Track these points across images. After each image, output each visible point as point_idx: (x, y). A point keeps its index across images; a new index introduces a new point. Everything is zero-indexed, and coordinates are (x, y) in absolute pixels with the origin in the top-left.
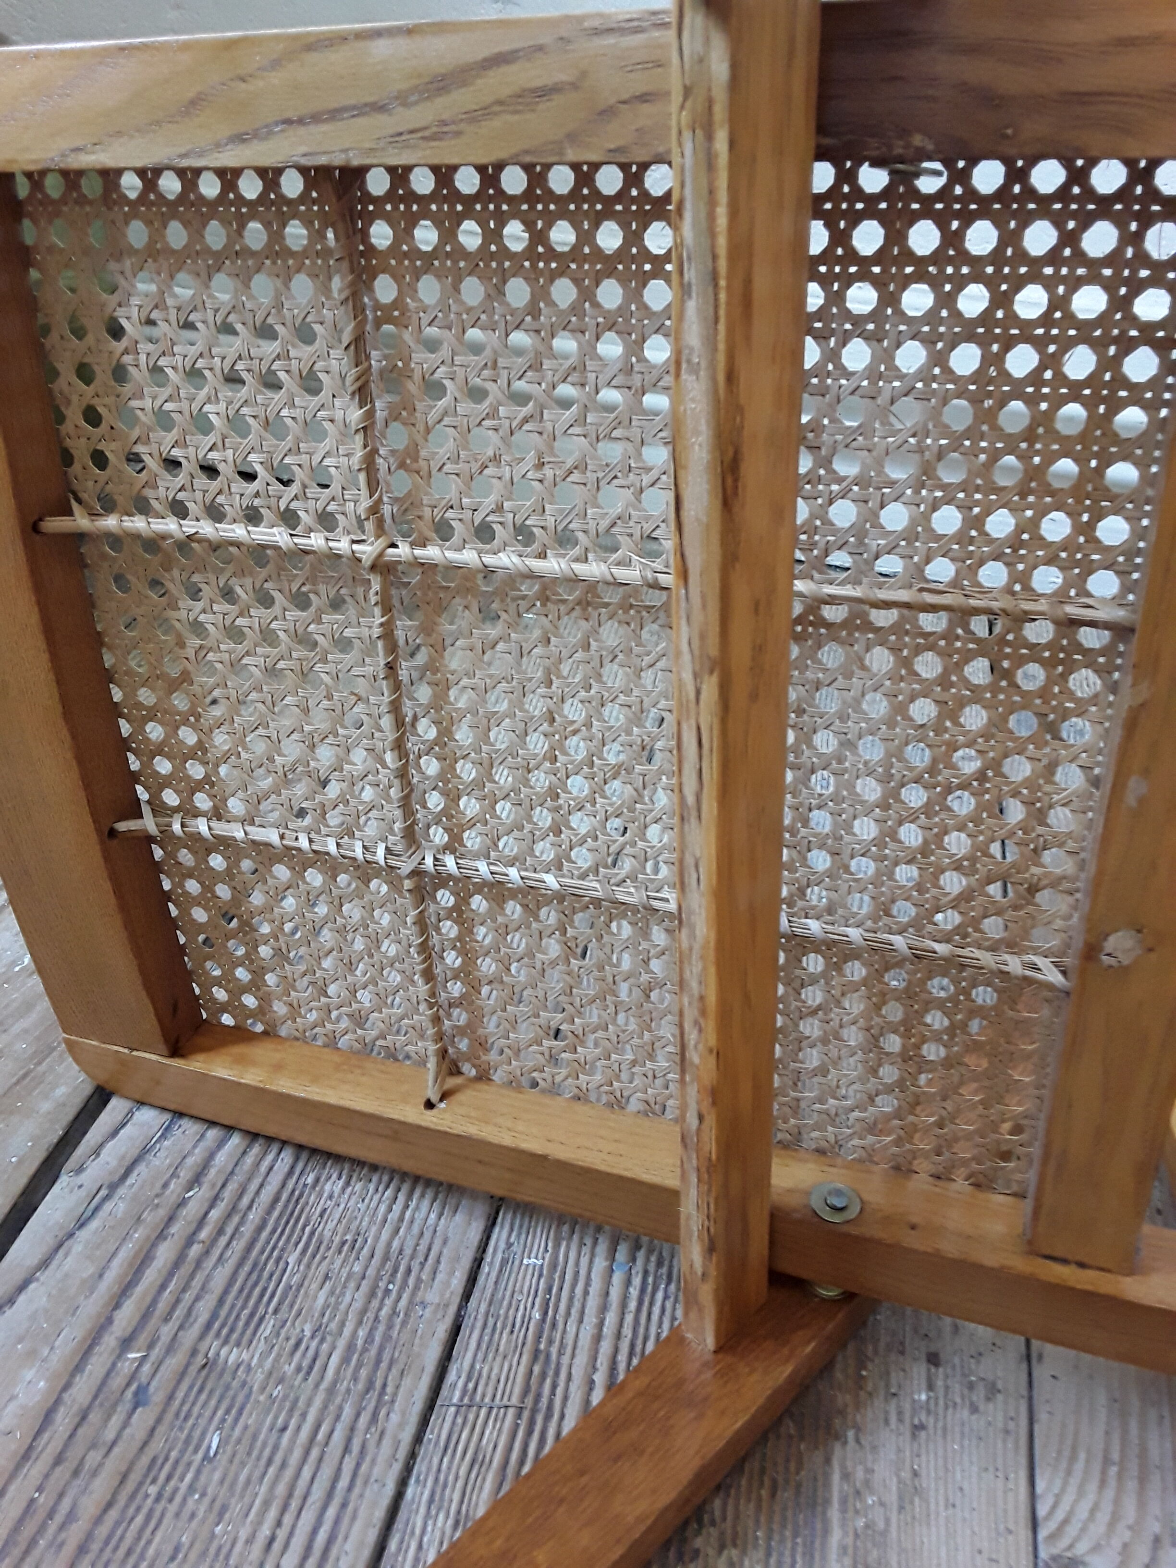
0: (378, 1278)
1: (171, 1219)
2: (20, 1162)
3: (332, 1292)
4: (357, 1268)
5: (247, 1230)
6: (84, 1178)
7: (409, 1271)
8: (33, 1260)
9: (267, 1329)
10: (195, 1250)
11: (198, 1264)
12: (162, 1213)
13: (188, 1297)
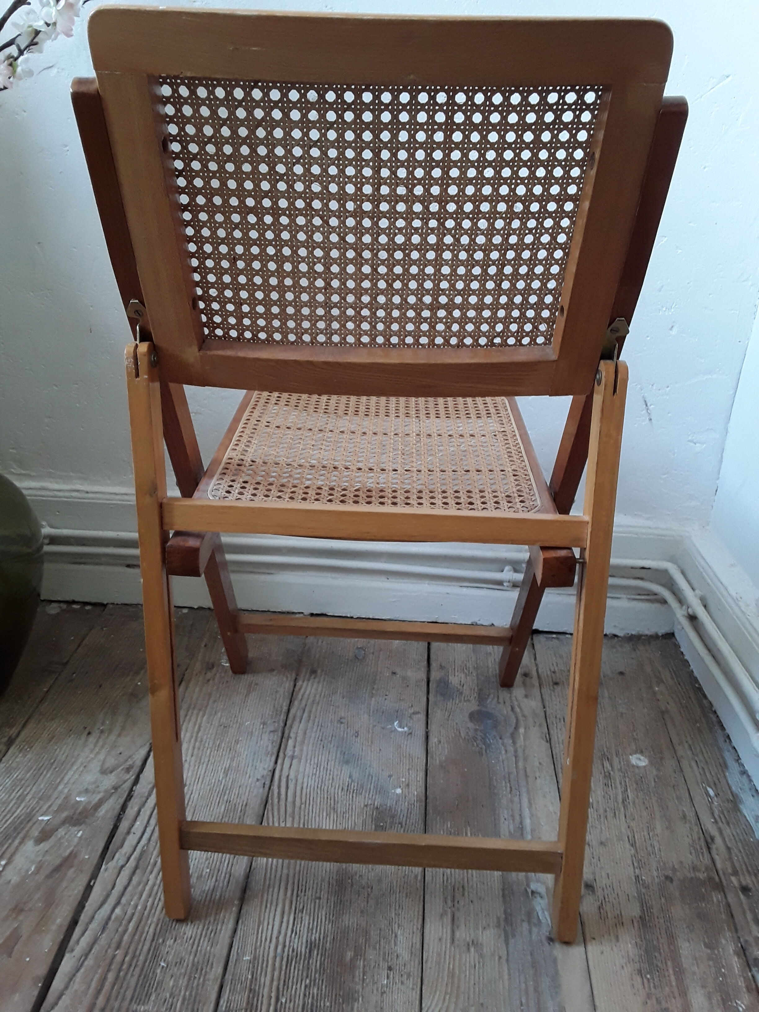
0: (191, 973)
1: (111, 964)
2: (49, 951)
3: (174, 981)
4: (183, 971)
5: (140, 963)
6: (75, 953)
7: (202, 970)
8: (61, 987)
9: (153, 998)
10: (122, 974)
11: (124, 978)
12: (108, 961)
13: (122, 991)
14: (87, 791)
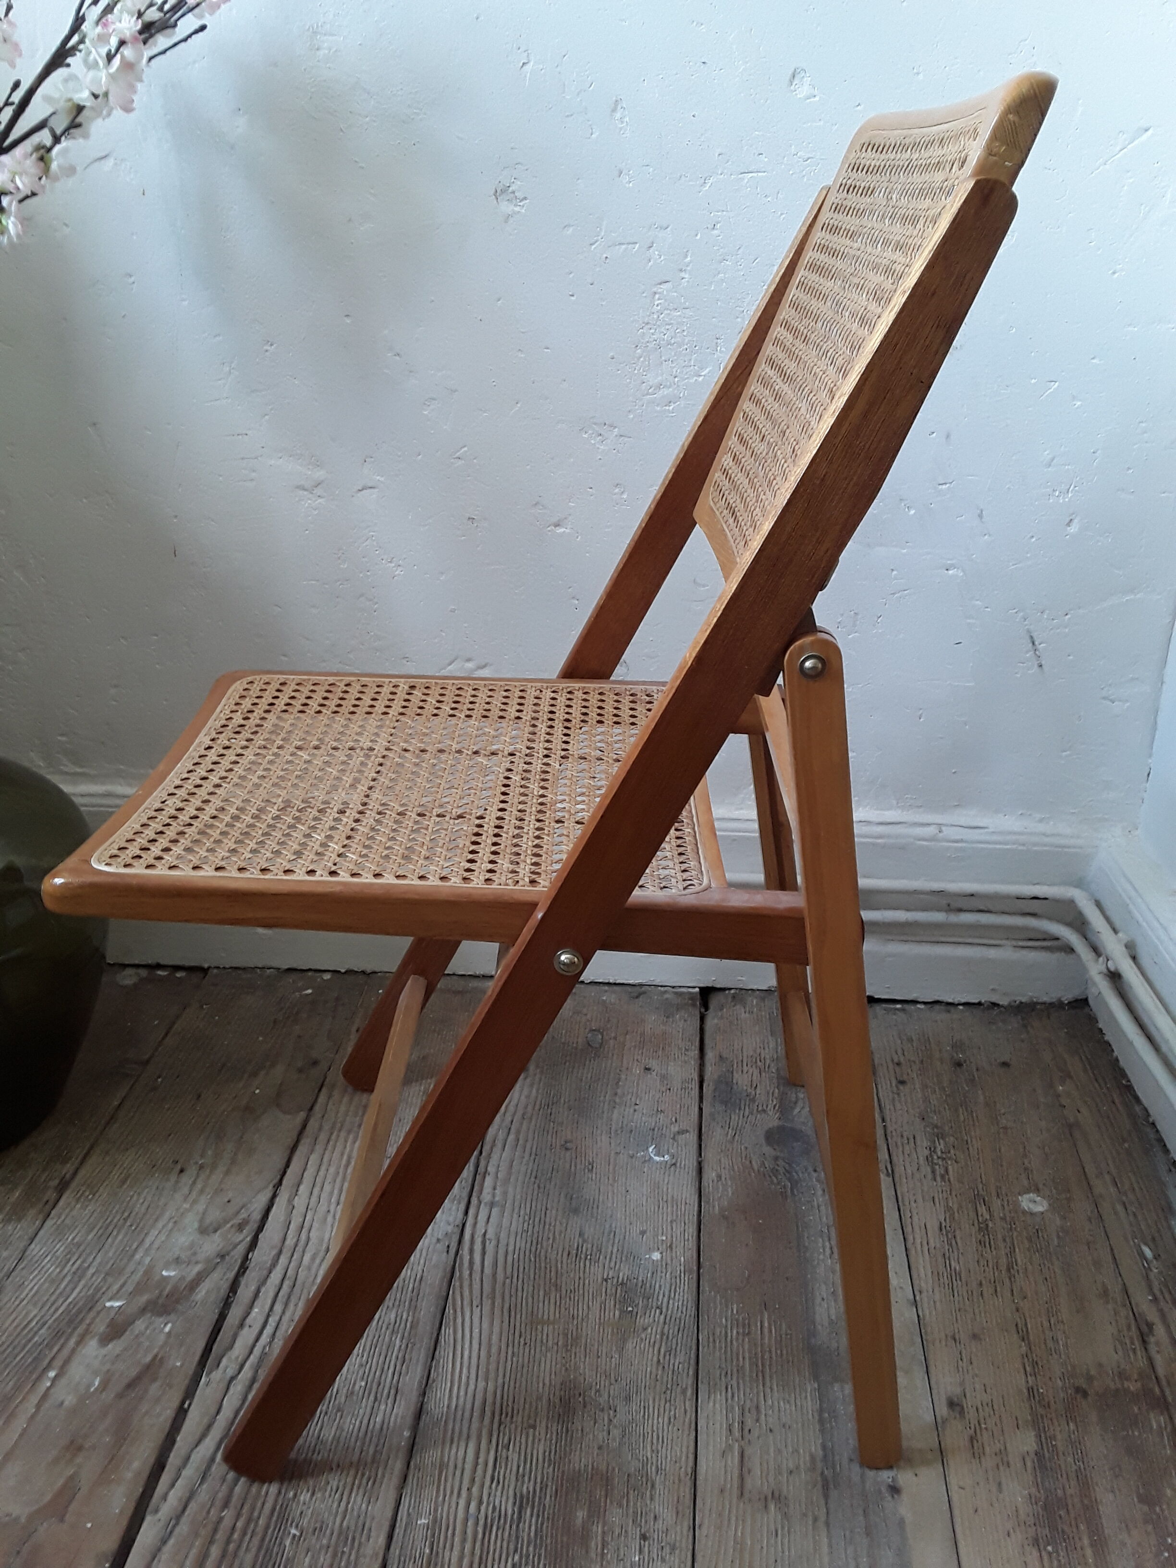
0: (337, 1545)
1: (215, 1531)
2: (121, 1512)
3: (313, 1557)
4: (325, 1542)
5: (260, 1530)
6: (160, 1515)
7: (354, 1539)
10: (232, 1547)
11: (235, 1554)
12: (210, 1527)
14: (177, 1261)
